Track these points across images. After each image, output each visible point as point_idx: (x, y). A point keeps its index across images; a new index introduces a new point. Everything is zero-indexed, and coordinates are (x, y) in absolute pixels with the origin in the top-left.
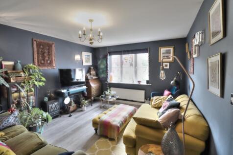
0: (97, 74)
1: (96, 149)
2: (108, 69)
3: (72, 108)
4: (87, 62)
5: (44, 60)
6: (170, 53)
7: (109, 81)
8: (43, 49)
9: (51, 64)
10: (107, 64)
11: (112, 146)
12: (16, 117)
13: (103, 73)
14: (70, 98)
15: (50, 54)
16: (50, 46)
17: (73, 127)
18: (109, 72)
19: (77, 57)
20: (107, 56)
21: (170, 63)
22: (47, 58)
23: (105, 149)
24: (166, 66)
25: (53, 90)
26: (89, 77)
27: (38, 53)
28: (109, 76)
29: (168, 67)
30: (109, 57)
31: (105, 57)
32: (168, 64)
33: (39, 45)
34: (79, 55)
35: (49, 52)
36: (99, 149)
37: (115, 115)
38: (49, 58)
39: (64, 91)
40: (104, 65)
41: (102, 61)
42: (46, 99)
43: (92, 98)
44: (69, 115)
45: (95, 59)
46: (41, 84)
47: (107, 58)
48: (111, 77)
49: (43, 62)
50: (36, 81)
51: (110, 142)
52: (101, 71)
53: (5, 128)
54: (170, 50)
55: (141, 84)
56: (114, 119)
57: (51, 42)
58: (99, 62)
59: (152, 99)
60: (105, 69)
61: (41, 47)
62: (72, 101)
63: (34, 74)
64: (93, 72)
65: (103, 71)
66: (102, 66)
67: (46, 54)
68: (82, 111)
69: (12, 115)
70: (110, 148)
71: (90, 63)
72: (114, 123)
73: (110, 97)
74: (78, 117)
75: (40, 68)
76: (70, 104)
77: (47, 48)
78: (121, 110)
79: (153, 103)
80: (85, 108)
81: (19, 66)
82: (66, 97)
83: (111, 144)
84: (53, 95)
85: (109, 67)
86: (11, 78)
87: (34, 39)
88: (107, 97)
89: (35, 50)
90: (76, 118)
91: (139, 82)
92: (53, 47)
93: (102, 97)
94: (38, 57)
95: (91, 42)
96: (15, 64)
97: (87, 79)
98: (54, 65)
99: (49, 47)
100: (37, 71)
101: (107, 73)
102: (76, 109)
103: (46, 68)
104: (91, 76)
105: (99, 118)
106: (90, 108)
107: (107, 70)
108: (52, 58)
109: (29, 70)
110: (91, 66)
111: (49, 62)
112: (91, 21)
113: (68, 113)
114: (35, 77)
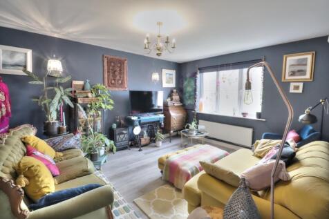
0: (181, 100)
1: (155, 197)
2: (197, 93)
3: (143, 141)
4: (168, 82)
5: (114, 80)
6: (306, 65)
7: (197, 110)
8: (114, 67)
9: (122, 84)
10: (196, 85)
11: (176, 199)
12: (78, 140)
13: (190, 98)
14: (142, 128)
15: (121, 72)
16: (122, 63)
17: (138, 164)
18: (198, 97)
19: (155, 76)
20: (196, 73)
21: (305, 83)
22: (118, 78)
23: (165, 200)
24: (297, 88)
25: (123, 116)
26: (170, 103)
27: (108, 72)
28: (197, 104)
29: (300, 91)
30: (198, 76)
31: (194, 76)
32: (301, 85)
33: (110, 62)
34: (157, 74)
35: (120, 70)
36: (159, 197)
37: (190, 158)
38: (120, 77)
39: (134, 118)
40: (192, 87)
41: (189, 82)
42: (115, 126)
43: (172, 132)
44: (138, 149)
45: (180, 78)
46: (110, 107)
47: (196, 77)
48: (201, 105)
49: (113, 82)
50: (104, 103)
51: (175, 193)
52: (187, 95)
53: (65, 150)
54: (306, 59)
55: (247, 117)
56: (185, 162)
57: (123, 59)
58: (186, 83)
59: (258, 143)
60: (192, 93)
61: (112, 64)
62: (145, 132)
63: (102, 95)
64: (176, 97)
65: (190, 96)
66: (189, 89)
67: (117, 73)
68: (156, 146)
69: (74, 137)
70: (172, 201)
71: (173, 85)
72: (184, 168)
73: (195, 133)
74: (149, 153)
75: (110, 89)
76: (141, 135)
77: (119, 65)
78: (202, 151)
79: (257, 149)
80: (160, 144)
81: (88, 86)
82: (136, 126)
83: (176, 196)
84: (122, 122)
85: (198, 90)
86: (79, 99)
87: (105, 56)
88: (190, 132)
89: (106, 68)
90: (146, 153)
91: (244, 114)
92: (125, 64)
93: (184, 132)
94: (108, 76)
95: (158, 52)
96: (85, 83)
97: (166, 105)
98: (126, 86)
99: (120, 63)
100: (106, 92)
101: (195, 98)
102: (150, 143)
103: (117, 89)
104: (173, 102)
105: (167, 158)
106: (168, 144)
107: (195, 94)
108: (124, 77)
109: (97, 90)
110: (174, 88)
111: (120, 82)
112: (159, 24)
113: (138, 147)
114: (103, 100)
